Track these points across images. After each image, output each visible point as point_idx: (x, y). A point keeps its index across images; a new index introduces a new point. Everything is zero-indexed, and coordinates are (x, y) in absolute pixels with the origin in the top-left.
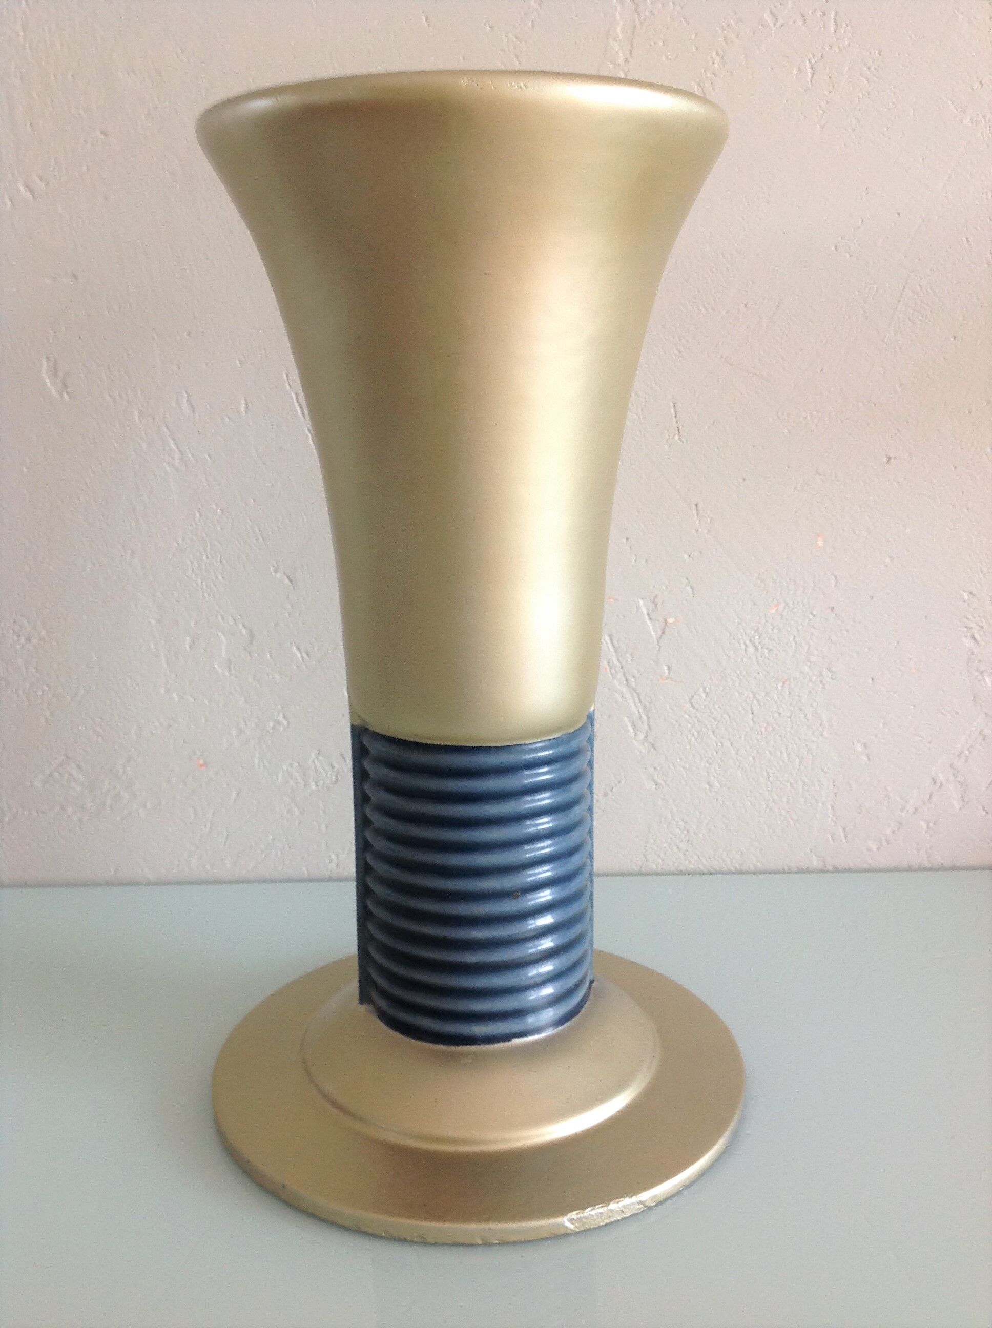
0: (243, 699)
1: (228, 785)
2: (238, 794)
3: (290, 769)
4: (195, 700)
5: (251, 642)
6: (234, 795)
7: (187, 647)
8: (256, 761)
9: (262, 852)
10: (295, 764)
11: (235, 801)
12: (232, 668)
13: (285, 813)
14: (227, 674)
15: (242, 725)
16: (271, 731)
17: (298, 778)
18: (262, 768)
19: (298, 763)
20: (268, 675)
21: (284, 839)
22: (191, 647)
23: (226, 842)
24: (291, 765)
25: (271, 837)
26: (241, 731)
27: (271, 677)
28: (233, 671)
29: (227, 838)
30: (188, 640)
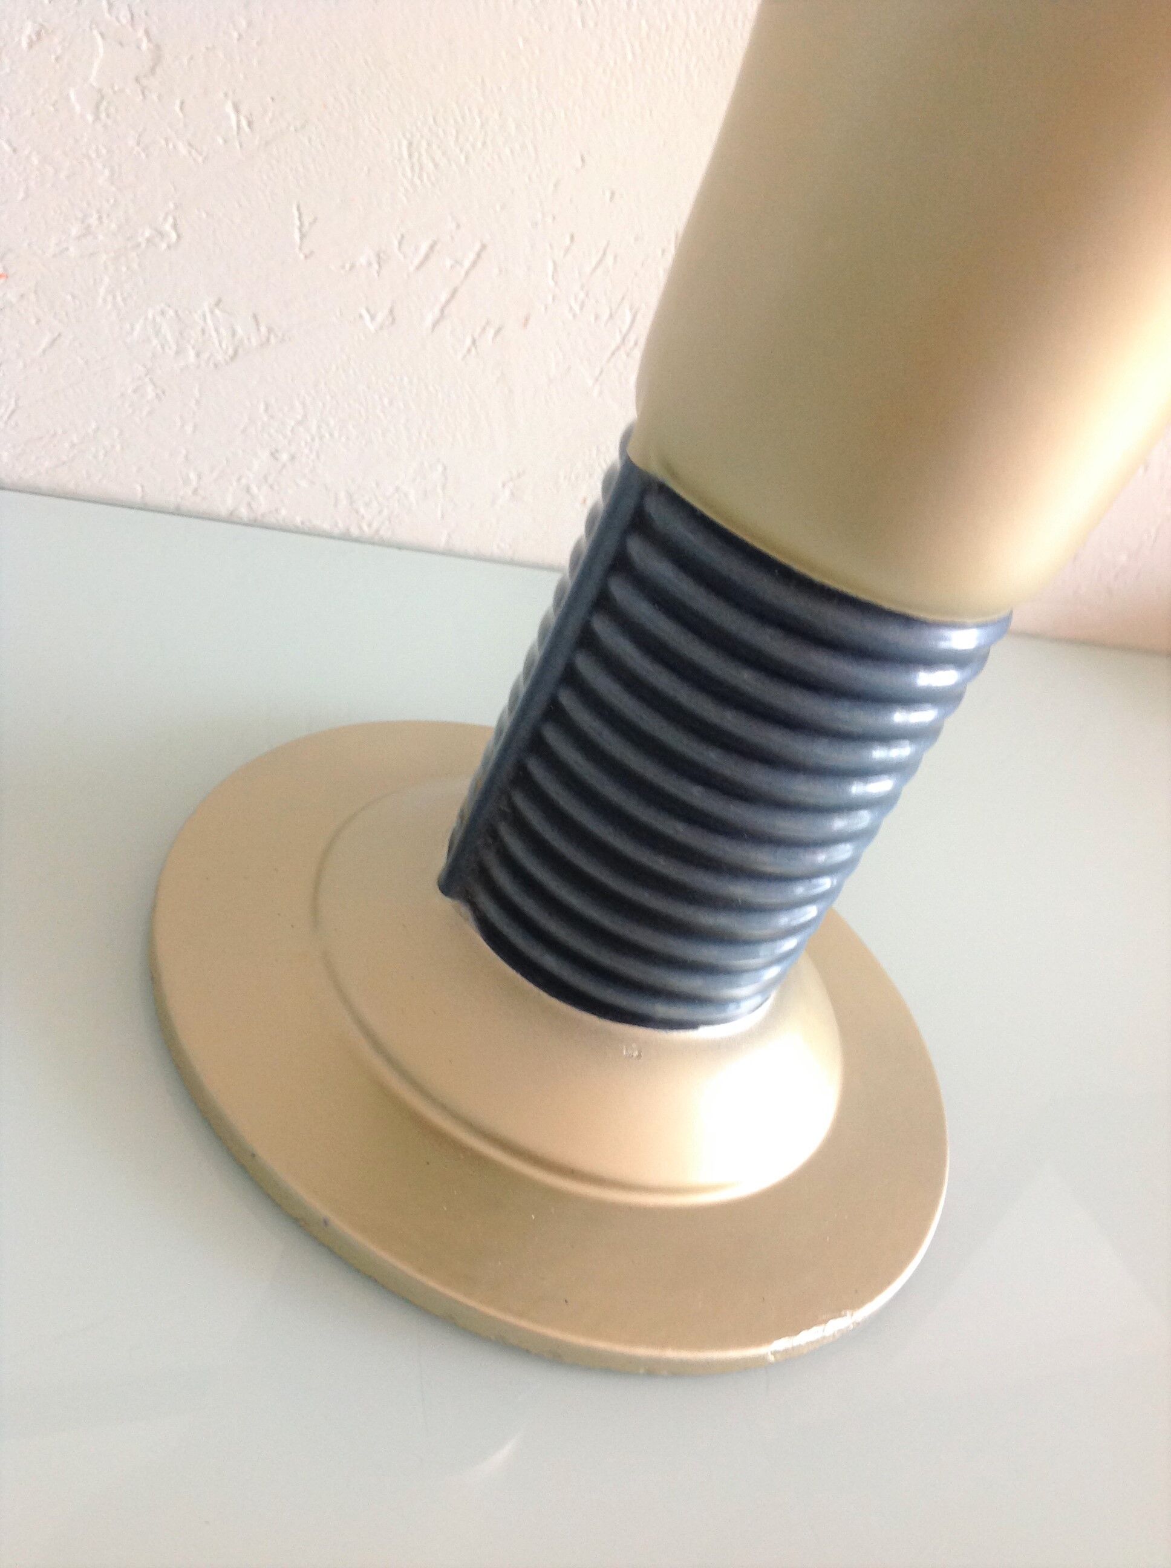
0: (107, 172)
1: (38, 321)
2: (53, 342)
3: (158, 319)
4: (15, 150)
5: (153, 70)
6: (44, 343)
7: (24, 43)
8: (102, 291)
9: (73, 445)
10: (171, 313)
11: (44, 351)
12: (102, 108)
13: (130, 391)
14: (90, 118)
15: (93, 221)
16: (143, 245)
17: (169, 337)
18: (109, 306)
19: (176, 312)
20: (167, 140)
21: (116, 432)
22: (31, 45)
23: (9, 418)
24: (163, 313)
25: (93, 425)
26: (87, 231)
27: (171, 146)
28: (103, 116)
29: (13, 412)
30: (29, 29)
